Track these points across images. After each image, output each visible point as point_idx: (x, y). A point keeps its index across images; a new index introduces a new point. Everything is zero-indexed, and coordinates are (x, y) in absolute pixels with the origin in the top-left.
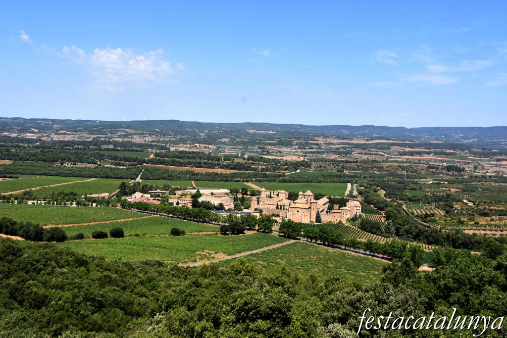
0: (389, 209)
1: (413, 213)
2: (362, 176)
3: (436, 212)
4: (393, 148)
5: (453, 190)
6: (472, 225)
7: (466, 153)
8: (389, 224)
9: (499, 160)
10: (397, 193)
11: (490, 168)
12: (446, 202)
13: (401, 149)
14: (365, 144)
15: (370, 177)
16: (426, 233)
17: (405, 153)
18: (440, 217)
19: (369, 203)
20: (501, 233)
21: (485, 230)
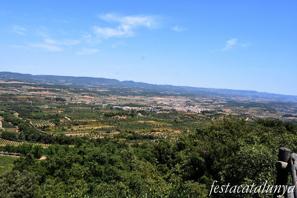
0: (21, 124)
1: (36, 126)
2: (3, 104)
3: (50, 125)
4: (24, 87)
5: (59, 112)
6: (70, 131)
7: (67, 91)
8: (21, 134)
9: (83, 95)
10: (26, 114)
11: (79, 99)
12: (56, 119)
13: (29, 88)
14: (5, 83)
15: (8, 105)
16: (44, 138)
17: (31, 90)
18: (52, 128)
19: (8, 121)
20: (84, 134)
21: (76, 133)
